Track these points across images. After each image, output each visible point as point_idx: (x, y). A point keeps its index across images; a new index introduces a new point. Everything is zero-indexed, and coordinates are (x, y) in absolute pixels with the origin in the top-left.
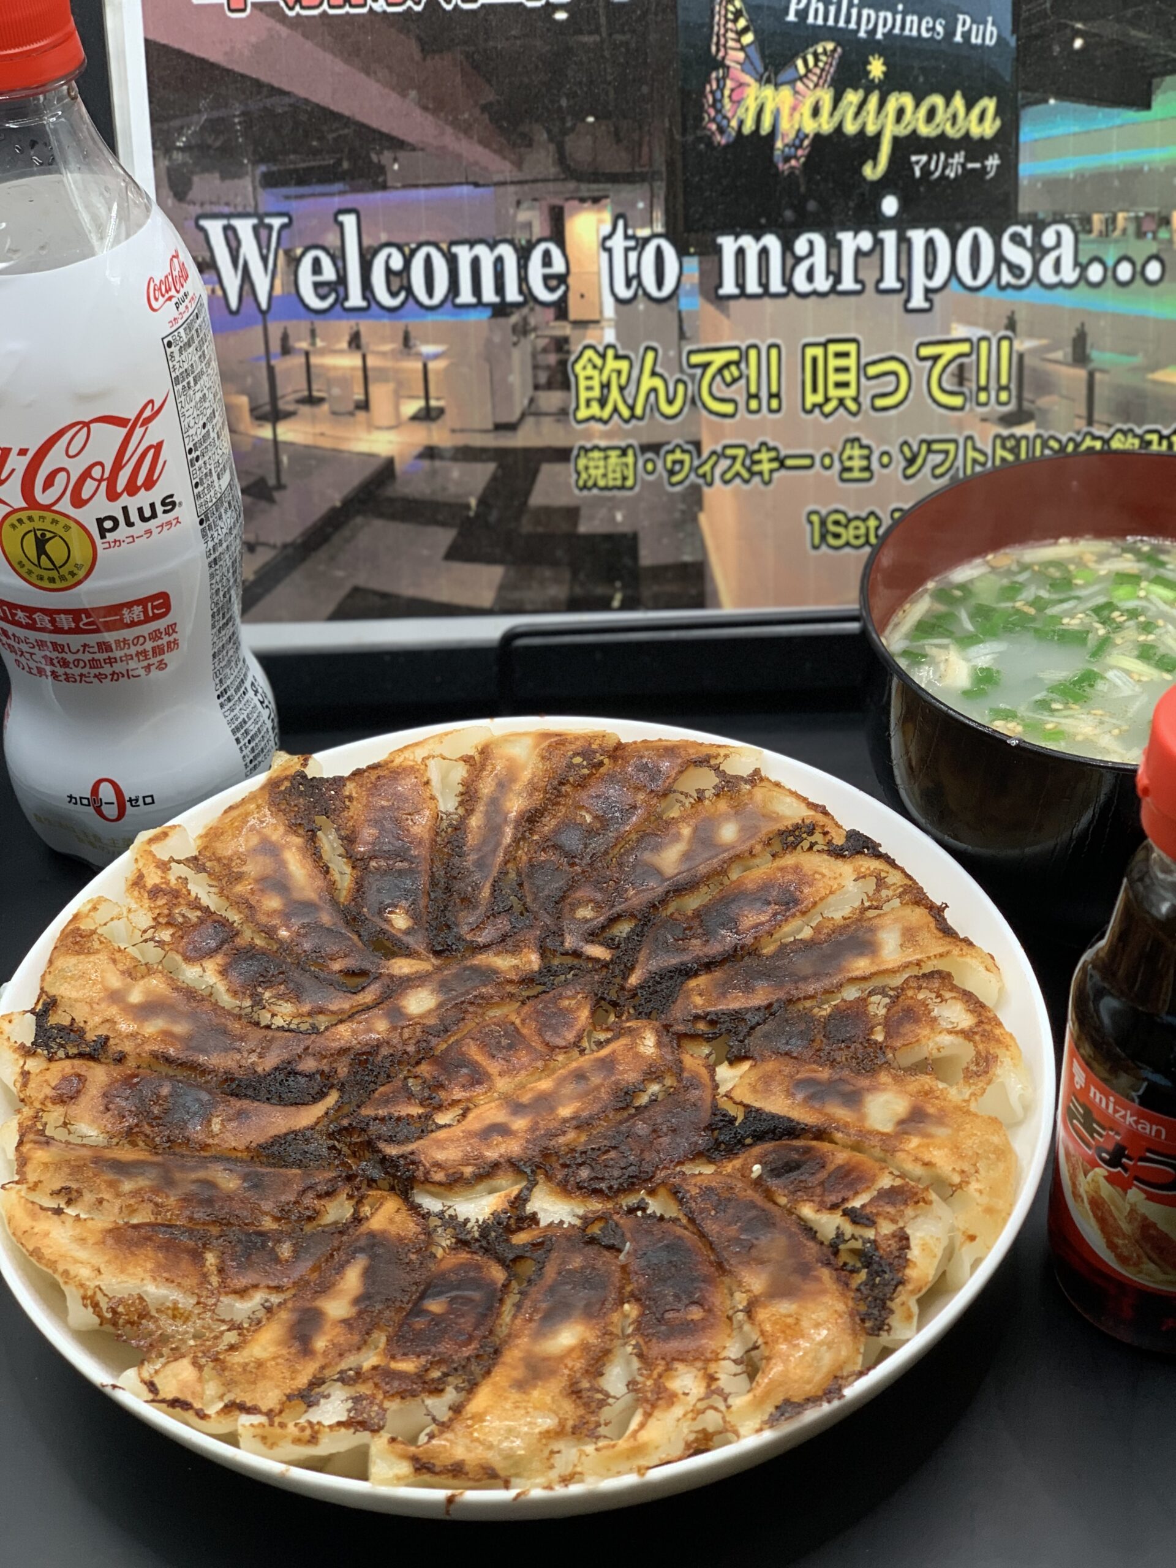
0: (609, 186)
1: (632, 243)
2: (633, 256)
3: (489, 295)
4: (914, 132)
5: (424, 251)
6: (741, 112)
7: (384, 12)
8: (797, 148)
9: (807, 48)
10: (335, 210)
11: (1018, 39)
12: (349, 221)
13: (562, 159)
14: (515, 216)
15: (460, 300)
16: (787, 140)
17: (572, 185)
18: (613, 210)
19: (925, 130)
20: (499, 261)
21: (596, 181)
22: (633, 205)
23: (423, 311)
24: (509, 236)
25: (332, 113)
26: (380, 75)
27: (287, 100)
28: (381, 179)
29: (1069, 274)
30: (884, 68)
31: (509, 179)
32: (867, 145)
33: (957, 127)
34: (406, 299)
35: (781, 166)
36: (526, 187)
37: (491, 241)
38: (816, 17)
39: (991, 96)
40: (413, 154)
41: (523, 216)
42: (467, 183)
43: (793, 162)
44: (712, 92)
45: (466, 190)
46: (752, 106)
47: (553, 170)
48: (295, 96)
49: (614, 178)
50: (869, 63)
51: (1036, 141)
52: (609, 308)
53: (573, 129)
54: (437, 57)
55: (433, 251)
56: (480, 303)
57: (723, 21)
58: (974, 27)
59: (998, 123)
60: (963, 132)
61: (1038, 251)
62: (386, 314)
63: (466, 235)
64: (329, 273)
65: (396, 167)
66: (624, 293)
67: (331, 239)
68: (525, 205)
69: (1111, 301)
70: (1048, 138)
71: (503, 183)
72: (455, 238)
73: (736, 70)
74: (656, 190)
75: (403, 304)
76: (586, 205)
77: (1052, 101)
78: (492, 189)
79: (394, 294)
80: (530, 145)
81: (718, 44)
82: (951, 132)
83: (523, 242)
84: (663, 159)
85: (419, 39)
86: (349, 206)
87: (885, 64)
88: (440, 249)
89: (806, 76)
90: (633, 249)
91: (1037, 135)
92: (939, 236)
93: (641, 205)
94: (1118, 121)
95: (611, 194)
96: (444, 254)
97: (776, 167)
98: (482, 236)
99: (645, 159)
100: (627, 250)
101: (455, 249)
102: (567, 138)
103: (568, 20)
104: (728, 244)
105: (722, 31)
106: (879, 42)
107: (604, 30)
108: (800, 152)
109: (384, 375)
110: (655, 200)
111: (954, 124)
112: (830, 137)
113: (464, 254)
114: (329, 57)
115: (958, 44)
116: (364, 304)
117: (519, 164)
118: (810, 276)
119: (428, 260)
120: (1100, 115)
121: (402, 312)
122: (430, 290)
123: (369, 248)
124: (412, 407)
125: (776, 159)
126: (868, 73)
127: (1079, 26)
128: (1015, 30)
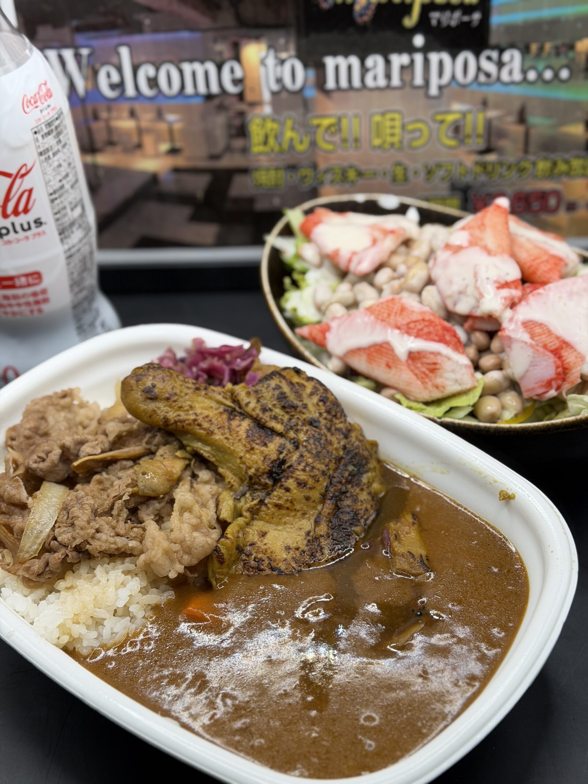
0: (263, 30)
2: (279, 68)
3: (202, 89)
5: (165, 66)
8: (367, 10)
12: (124, 52)
13: (238, 16)
14: (213, 48)
15: (187, 93)
16: (361, 6)
17: (243, 30)
18: (267, 43)
20: (207, 71)
21: (256, 28)
23: (167, 99)
24: (211, 57)
28: (140, 28)
29: (517, 76)
31: (209, 28)
32: (406, 8)
34: (157, 92)
35: (358, 19)
36: (219, 32)
37: (201, 60)
41: (218, 48)
42: (187, 30)
43: (366, 18)
45: (186, 33)
47: (233, 22)
51: (500, 5)
52: (267, 96)
55: (171, 66)
56: (197, 95)
60: (460, 2)
61: (500, 64)
62: (147, 100)
63: (188, 56)
64: (115, 78)
66: (275, 87)
67: (115, 60)
68: (219, 42)
69: (539, 91)
71: (206, 30)
72: (182, 58)
75: (156, 94)
76: (252, 41)
78: (201, 33)
80: (219, 9)
83: (219, 60)
84: (293, 16)
86: (124, 42)
88: (174, 65)
91: (502, 2)
92: (446, 57)
95: (266, 35)
96: (176, 68)
97: (355, 20)
98: (196, 57)
99: (283, 16)
100: (276, 65)
101: (182, 65)
102: (240, 5)
104: (330, 62)
108: (368, 13)
109: (149, 131)
110: (290, 40)
112: (385, 5)
113: (187, 68)
116: (135, 95)
117: (214, 19)
118: (375, 78)
119: (168, 71)
121: (156, 99)
122: (170, 87)
123: (137, 63)
124: (164, 147)
125: (355, 16)
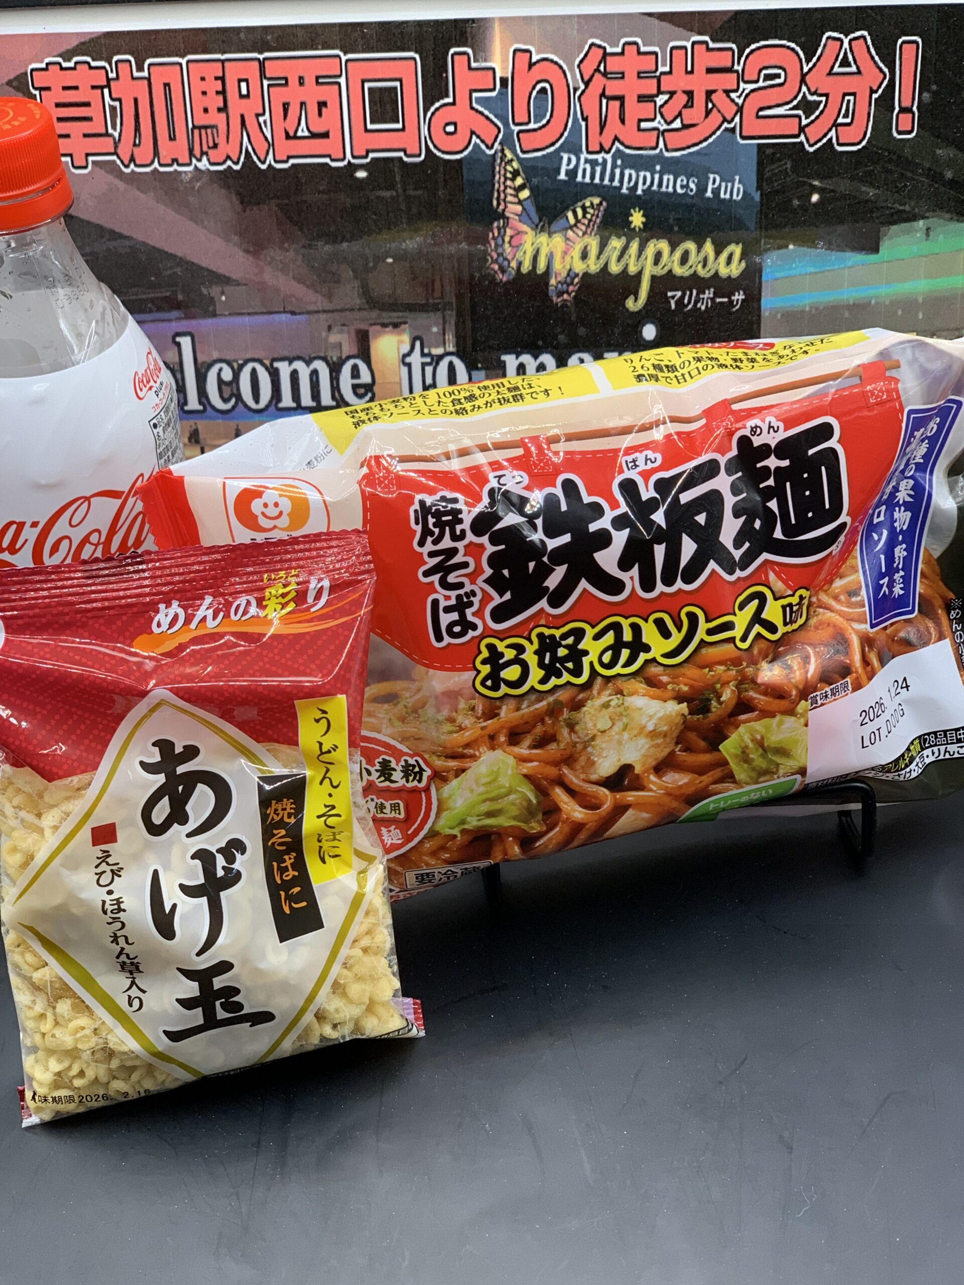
0: (407, 314)
1: (428, 360)
2: (429, 370)
3: (306, 399)
4: (670, 271)
5: (250, 366)
6: (519, 255)
7: (208, 170)
8: (568, 285)
9: (576, 202)
10: (172, 333)
11: (761, 195)
12: (186, 342)
13: (366, 292)
14: (328, 337)
15: (281, 405)
16: (559, 279)
17: (374, 314)
18: (411, 334)
19: (679, 271)
20: (315, 373)
21: (394, 311)
22: (429, 328)
23: (251, 413)
24: (322, 355)
25: (166, 253)
26: (206, 223)
27: (127, 243)
28: (211, 309)
30: (644, 220)
31: (320, 309)
32: (629, 283)
33: (707, 269)
34: (236, 403)
35: (554, 299)
36: (337, 316)
37: (307, 358)
38: (584, 176)
39: (737, 243)
40: (237, 288)
41: (334, 338)
42: (285, 312)
43: (565, 296)
44: (494, 238)
45: (283, 317)
46: (528, 249)
47: (357, 302)
48: (135, 239)
49: (411, 308)
50: (632, 215)
51: (776, 279)
53: (375, 267)
54: (255, 208)
55: (258, 366)
56: (299, 407)
57: (502, 179)
58: (723, 184)
59: (743, 264)
60: (712, 272)
62: (220, 415)
63: (286, 353)
65: (223, 298)
67: (173, 357)
68: (335, 329)
70: (787, 277)
71: (318, 312)
72: (276, 356)
73: (514, 221)
74: (447, 317)
75: (234, 408)
76: (387, 329)
77: (791, 247)
78: (307, 316)
79: (225, 400)
80: (338, 282)
81: (498, 198)
82: (702, 272)
83: (335, 359)
84: (453, 294)
85: (238, 193)
86: (185, 330)
87: (643, 215)
88: (263, 364)
89: (575, 225)
90: (429, 364)
91: (778, 275)
93: (435, 329)
94: (849, 264)
95: (409, 321)
96: (267, 369)
97: (552, 301)
98: (299, 353)
99: (437, 294)
100: (424, 365)
101: (276, 365)
102: (370, 275)
103: (367, 177)
104: (511, 361)
105: (502, 188)
106: (639, 196)
107: (399, 186)
108: (571, 288)
110: (447, 326)
111: (704, 266)
112: (597, 275)
113: (284, 369)
114: (162, 209)
115: (709, 199)
116: (201, 408)
117: (330, 296)
119: (254, 373)
120: (833, 258)
121: (234, 413)
122: (256, 397)
123: (204, 363)
125: (550, 294)
126: (631, 222)
127: (816, 183)
128: (759, 187)
